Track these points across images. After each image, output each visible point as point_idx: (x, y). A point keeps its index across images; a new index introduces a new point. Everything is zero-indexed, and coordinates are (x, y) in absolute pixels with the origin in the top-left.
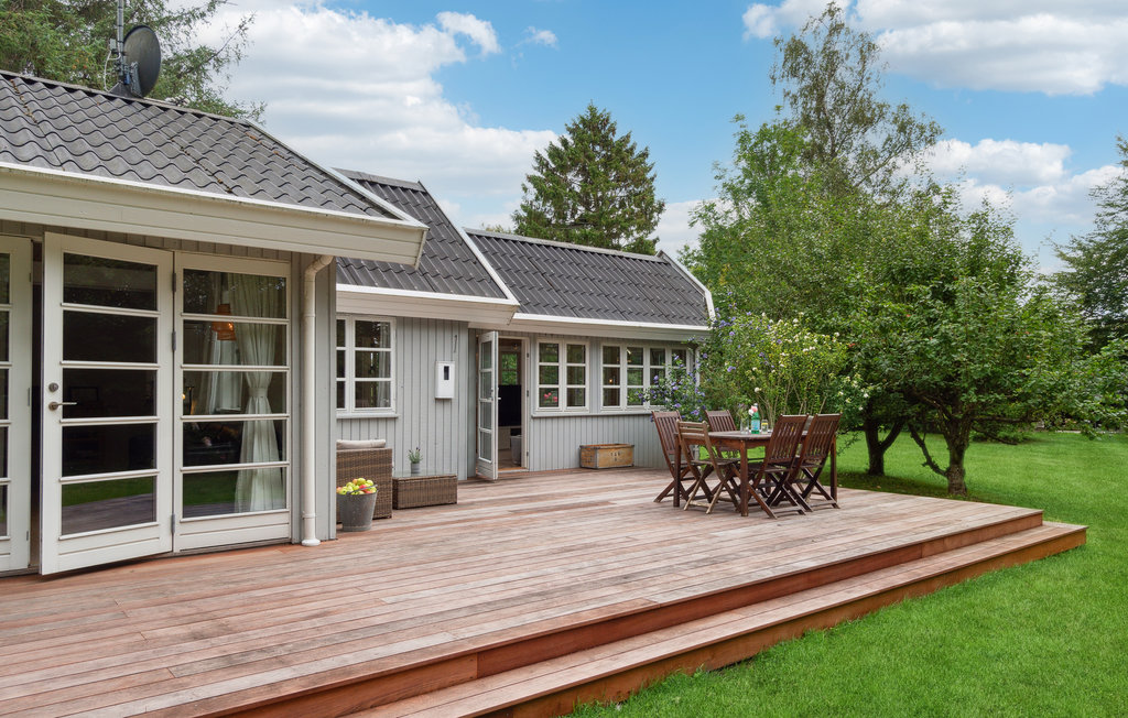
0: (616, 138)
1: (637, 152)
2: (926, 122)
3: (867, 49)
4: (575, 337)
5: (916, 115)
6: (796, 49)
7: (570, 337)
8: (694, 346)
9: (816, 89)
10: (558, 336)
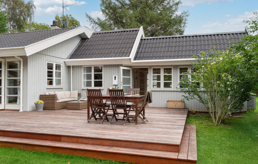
4: (166, 66)
7: (164, 66)
10: (159, 66)
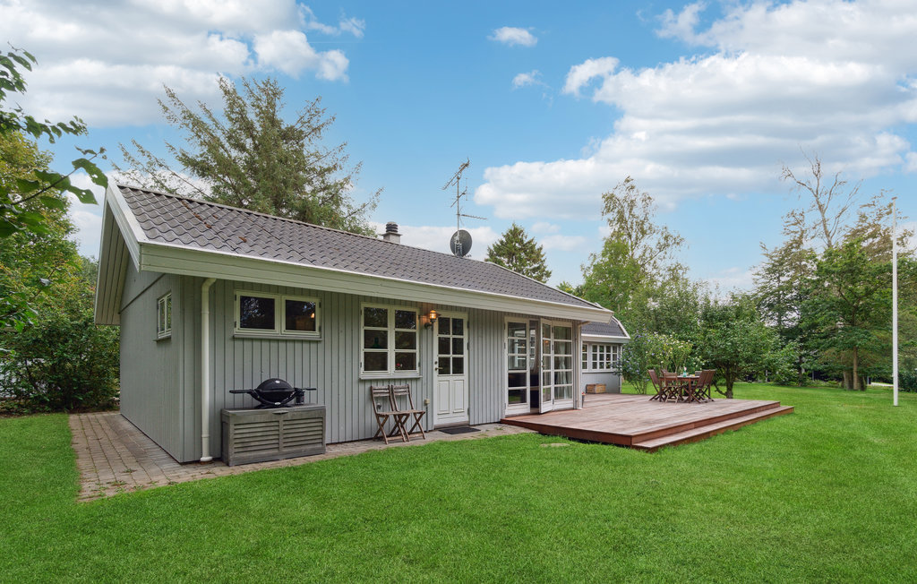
0: (526, 241)
1: (537, 247)
2: (675, 235)
3: (647, 199)
5: (671, 231)
6: (610, 198)
8: (620, 345)
9: (621, 219)
